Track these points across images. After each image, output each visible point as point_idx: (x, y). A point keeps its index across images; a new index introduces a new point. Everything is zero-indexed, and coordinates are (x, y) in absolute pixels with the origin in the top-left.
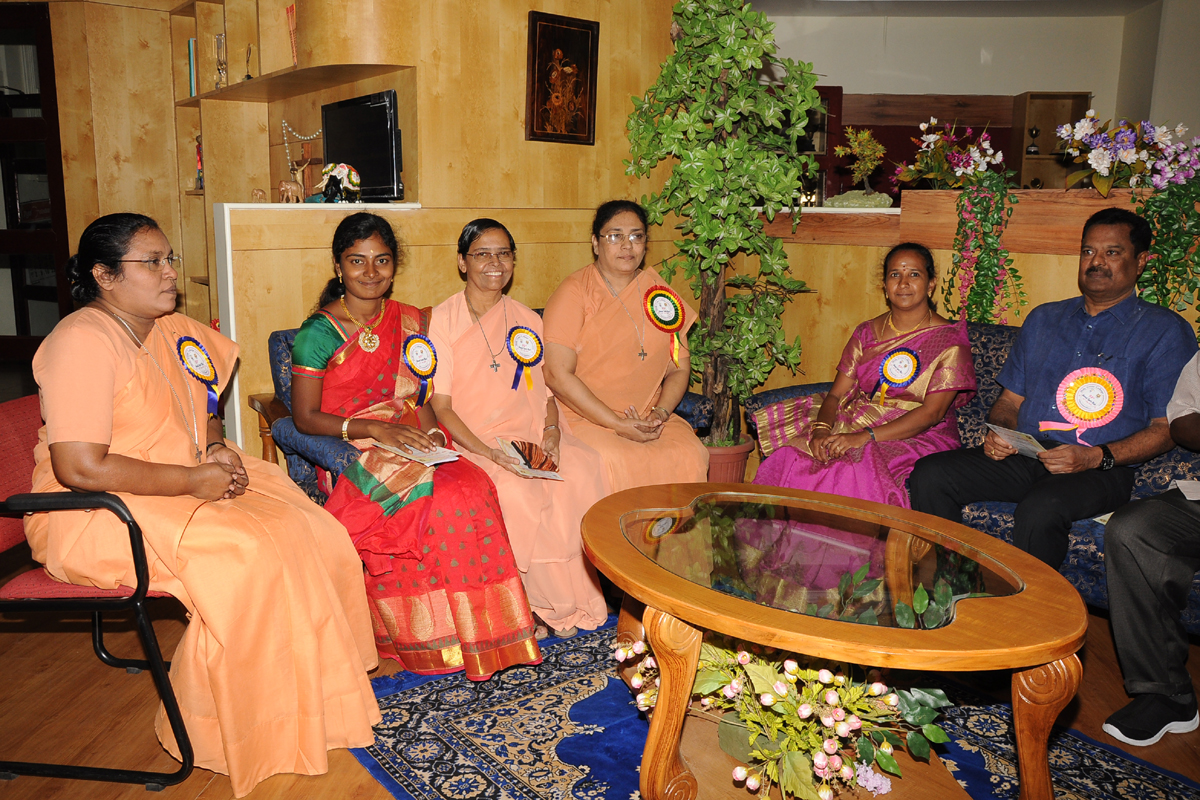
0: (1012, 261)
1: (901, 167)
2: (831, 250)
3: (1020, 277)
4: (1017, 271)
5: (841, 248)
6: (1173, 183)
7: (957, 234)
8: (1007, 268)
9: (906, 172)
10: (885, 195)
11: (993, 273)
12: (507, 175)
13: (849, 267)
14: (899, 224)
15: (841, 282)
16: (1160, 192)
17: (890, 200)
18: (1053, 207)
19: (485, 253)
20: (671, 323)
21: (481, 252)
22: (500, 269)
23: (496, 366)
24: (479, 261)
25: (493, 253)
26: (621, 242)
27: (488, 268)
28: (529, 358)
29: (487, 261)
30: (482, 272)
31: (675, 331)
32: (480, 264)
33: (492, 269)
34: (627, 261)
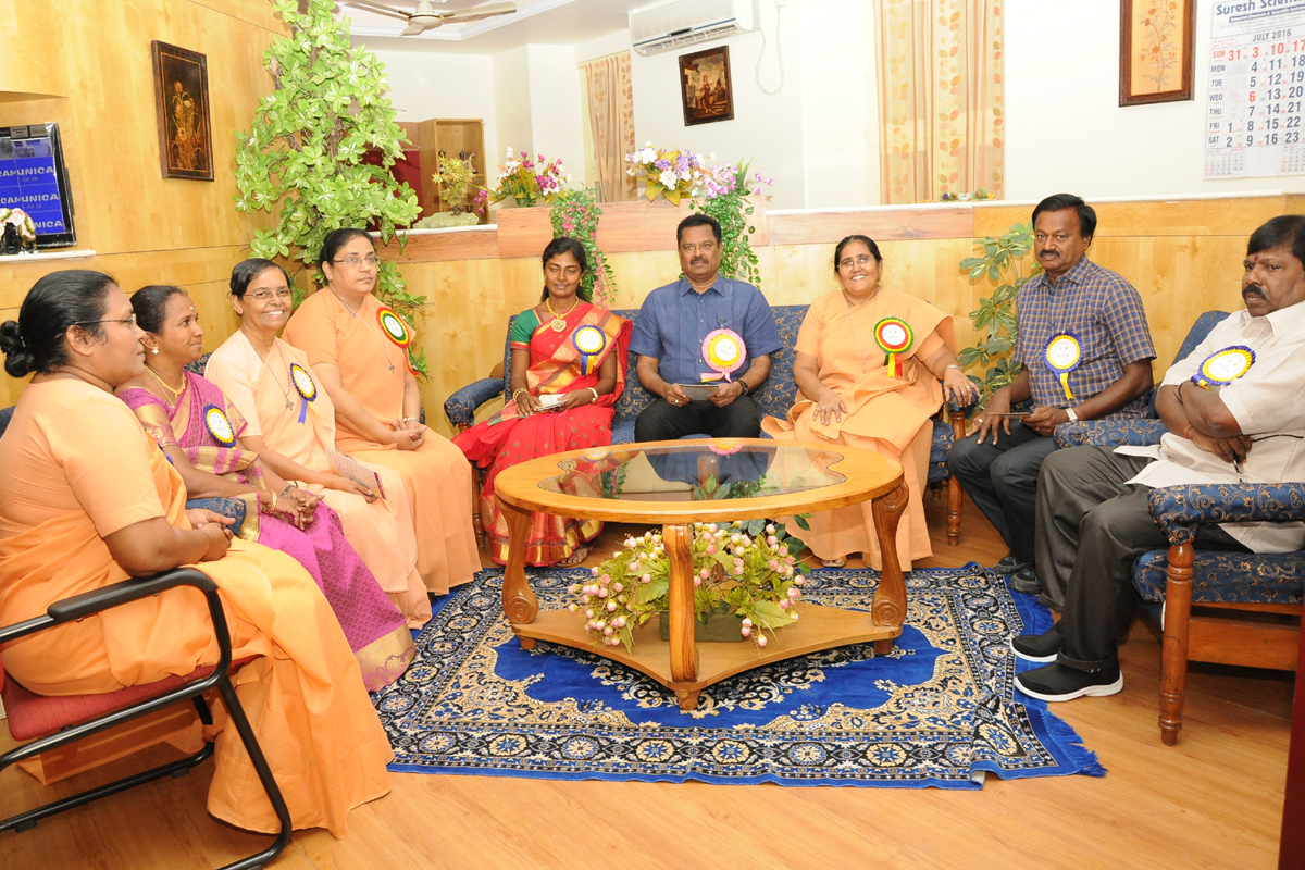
0: (606, 259)
2: (429, 266)
4: (610, 267)
5: (439, 265)
8: (602, 265)
10: (474, 215)
12: (153, 216)
13: (449, 280)
14: (497, 237)
15: (444, 294)
16: (713, 200)
17: (478, 219)
18: (631, 215)
19: (265, 293)
20: (403, 338)
21: (261, 291)
22: (282, 308)
23: (289, 405)
24: (260, 301)
25: (274, 293)
26: (359, 265)
27: (269, 308)
28: (308, 392)
29: (268, 300)
30: (263, 312)
31: (407, 345)
32: (261, 304)
33: (273, 308)
34: (367, 283)
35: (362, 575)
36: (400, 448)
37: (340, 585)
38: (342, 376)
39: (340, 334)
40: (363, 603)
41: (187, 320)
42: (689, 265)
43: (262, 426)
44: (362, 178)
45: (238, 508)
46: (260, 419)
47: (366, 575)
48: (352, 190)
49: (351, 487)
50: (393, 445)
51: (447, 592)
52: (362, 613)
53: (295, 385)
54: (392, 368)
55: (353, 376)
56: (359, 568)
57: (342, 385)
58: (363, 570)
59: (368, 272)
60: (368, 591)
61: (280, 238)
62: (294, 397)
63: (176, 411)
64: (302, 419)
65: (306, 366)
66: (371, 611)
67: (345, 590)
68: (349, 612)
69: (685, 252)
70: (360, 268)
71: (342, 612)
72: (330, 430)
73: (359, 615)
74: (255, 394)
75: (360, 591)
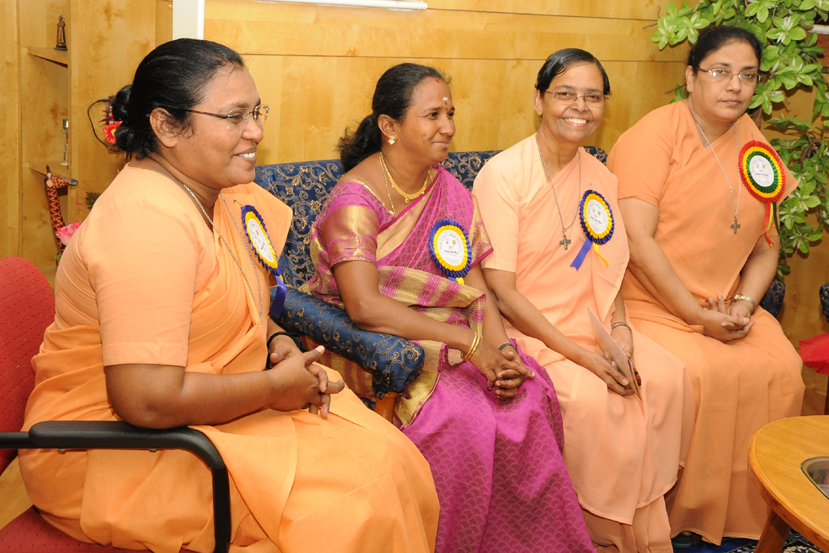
19: (568, 94)
20: (770, 189)
21: (564, 90)
22: (586, 116)
23: (566, 242)
24: (561, 102)
25: (579, 95)
26: (727, 81)
27: (568, 113)
28: (599, 230)
29: (569, 103)
30: (561, 117)
31: (774, 201)
32: (560, 106)
33: (575, 114)
34: (731, 107)
35: (559, 486)
36: (707, 333)
37: (521, 488)
38: (658, 221)
39: (675, 166)
40: (551, 520)
41: (435, 114)
43: (519, 262)
45: (409, 357)
46: (519, 251)
47: (563, 487)
49: (601, 369)
50: (697, 327)
51: (718, 542)
52: (545, 533)
53: (582, 219)
54: (736, 227)
55: (674, 224)
56: (556, 475)
57: (654, 234)
58: (563, 479)
59: (738, 92)
60: (562, 508)
61: (694, 18)
62: (576, 234)
63: (394, 220)
64: (577, 264)
65: (612, 198)
66: (558, 536)
67: (527, 496)
68: (529, 525)
70: (728, 85)
71: (518, 522)
72: (613, 286)
73: (541, 533)
74: (522, 219)
75: (550, 506)
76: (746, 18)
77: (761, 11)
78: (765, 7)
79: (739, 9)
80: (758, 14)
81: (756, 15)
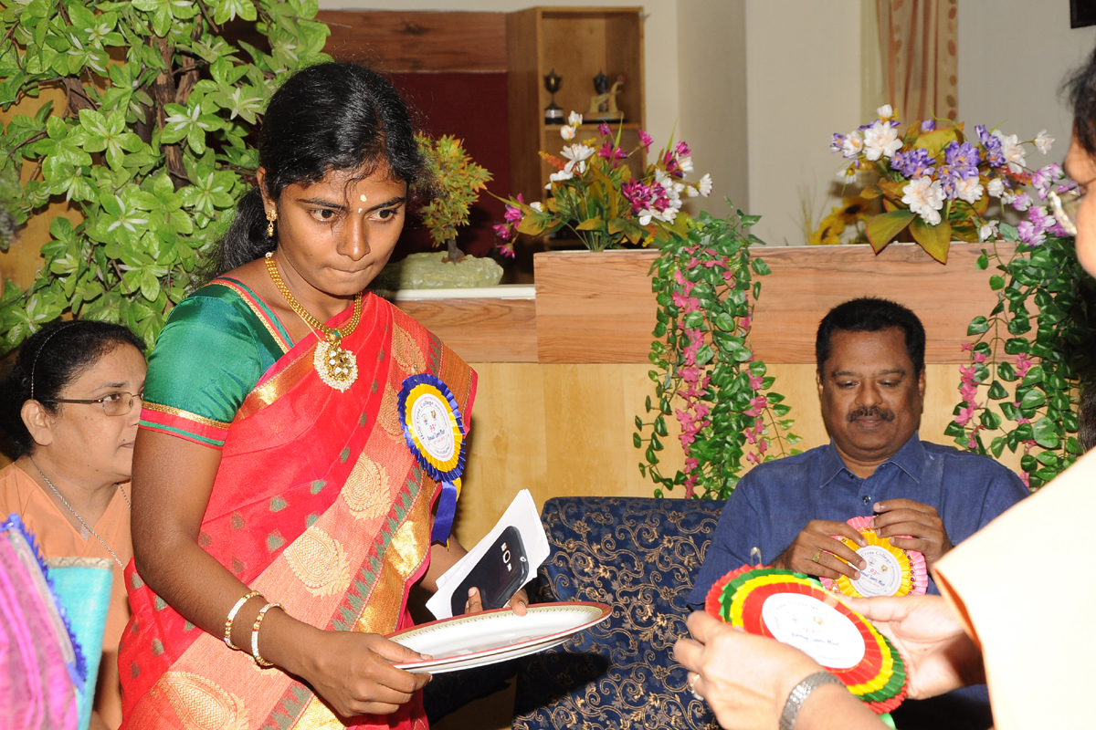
0: (772, 380)
1: (514, 206)
3: (787, 409)
4: (780, 398)
6: (1053, 235)
7: (658, 333)
8: (762, 393)
9: (530, 217)
10: (490, 261)
11: (739, 404)
14: (533, 317)
16: (1033, 249)
17: (500, 271)
18: (837, 278)
42: (845, 423)
44: (215, 184)
48: (189, 211)
69: (837, 392)
76: (123, 296)
77: (147, 283)
78: (151, 275)
79: (107, 282)
80: (142, 288)
81: (139, 289)
